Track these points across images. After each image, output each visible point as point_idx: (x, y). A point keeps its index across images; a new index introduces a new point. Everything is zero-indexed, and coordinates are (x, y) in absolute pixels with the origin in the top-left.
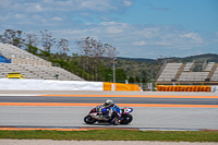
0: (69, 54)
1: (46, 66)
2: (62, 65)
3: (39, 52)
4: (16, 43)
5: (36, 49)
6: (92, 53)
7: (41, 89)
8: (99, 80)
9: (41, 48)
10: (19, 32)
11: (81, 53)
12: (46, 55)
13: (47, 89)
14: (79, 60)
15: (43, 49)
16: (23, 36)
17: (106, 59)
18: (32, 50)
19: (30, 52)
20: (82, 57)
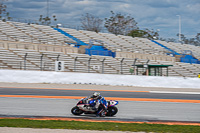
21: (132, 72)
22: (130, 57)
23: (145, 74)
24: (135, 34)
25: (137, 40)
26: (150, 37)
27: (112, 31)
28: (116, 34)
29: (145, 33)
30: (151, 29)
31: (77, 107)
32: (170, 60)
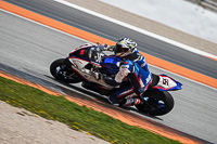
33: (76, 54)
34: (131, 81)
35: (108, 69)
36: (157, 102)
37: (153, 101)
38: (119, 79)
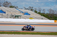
0: (46, 13)
1: (39, 16)
2: (44, 16)
3: (38, 12)
4: (32, 10)
5: (37, 12)
6: (51, 13)
7: (38, 22)
8: (53, 20)
9: (38, 11)
10: (33, 7)
11: (48, 13)
12: (39, 13)
13: (40, 22)
14: (48, 15)
15: (39, 12)
16: (34, 8)
17: (55, 14)
18: (36, 12)
19: (35, 12)
20: (49, 14)
21: (10, 18)
22: (10, 13)
23: (14, 18)
24: (11, 7)
25: (12, 9)
26: (15, 8)
27: (4, 6)
28: (6, 7)
29: (14, 7)
30: (16, 6)
31: (23, 28)
32: (21, 14)
33: (24, 27)
34: (30, 28)
35: (27, 28)
36: (33, 29)
37: (32, 29)
38: (29, 28)
